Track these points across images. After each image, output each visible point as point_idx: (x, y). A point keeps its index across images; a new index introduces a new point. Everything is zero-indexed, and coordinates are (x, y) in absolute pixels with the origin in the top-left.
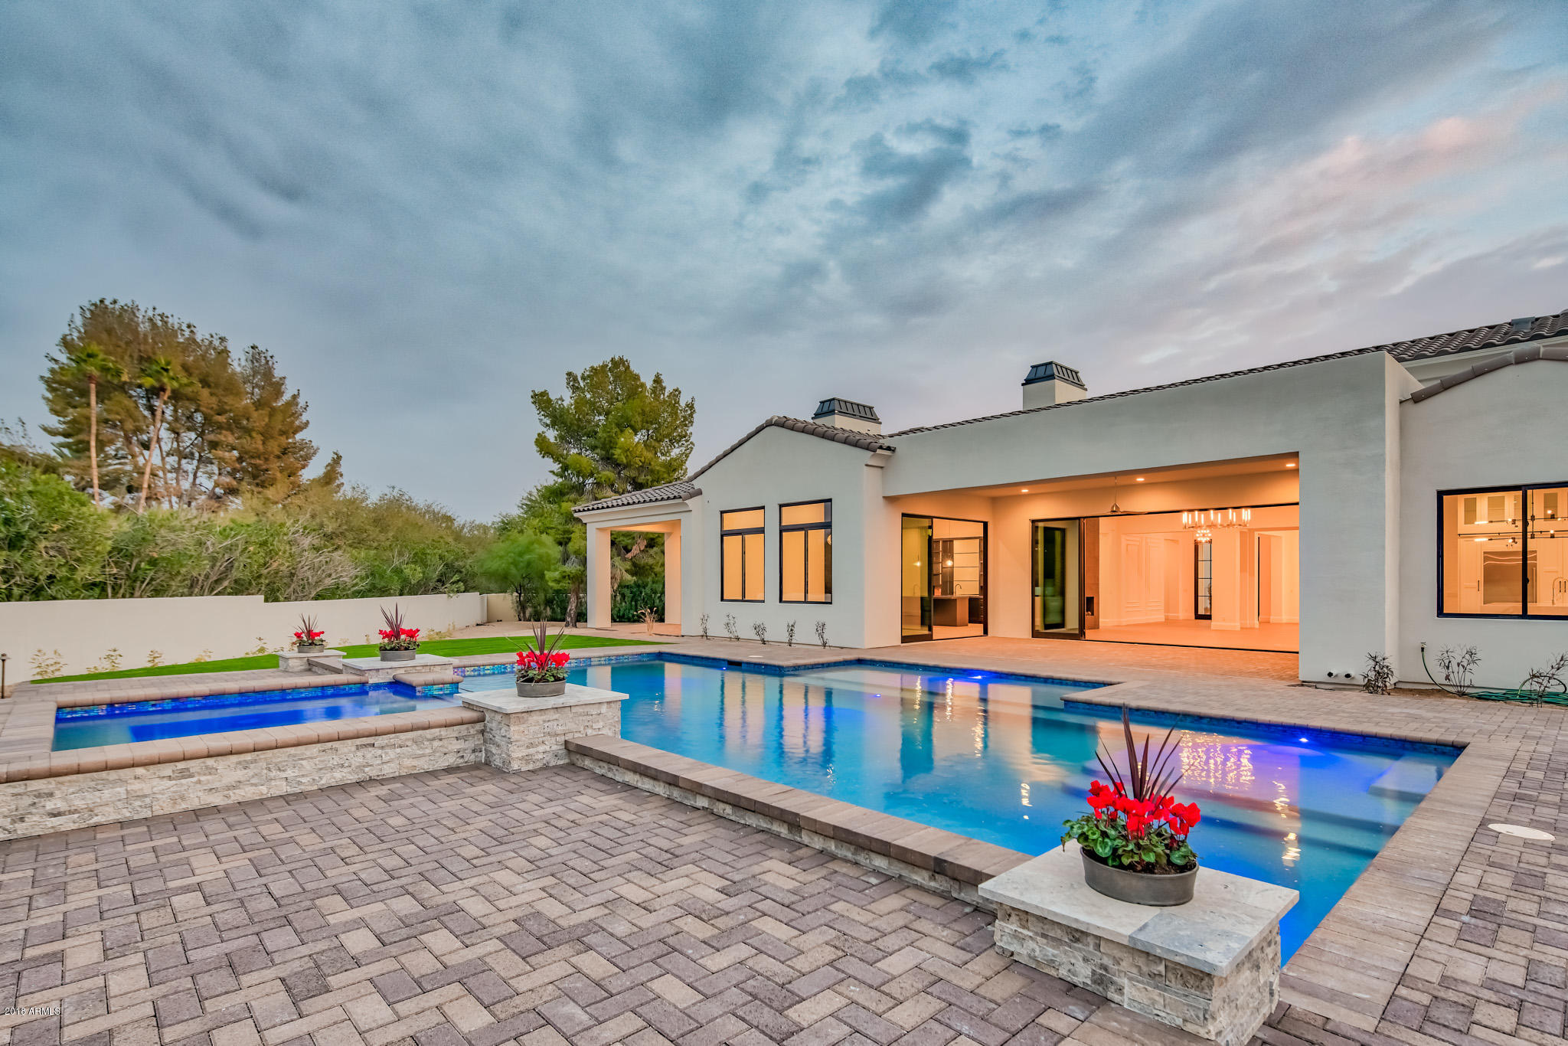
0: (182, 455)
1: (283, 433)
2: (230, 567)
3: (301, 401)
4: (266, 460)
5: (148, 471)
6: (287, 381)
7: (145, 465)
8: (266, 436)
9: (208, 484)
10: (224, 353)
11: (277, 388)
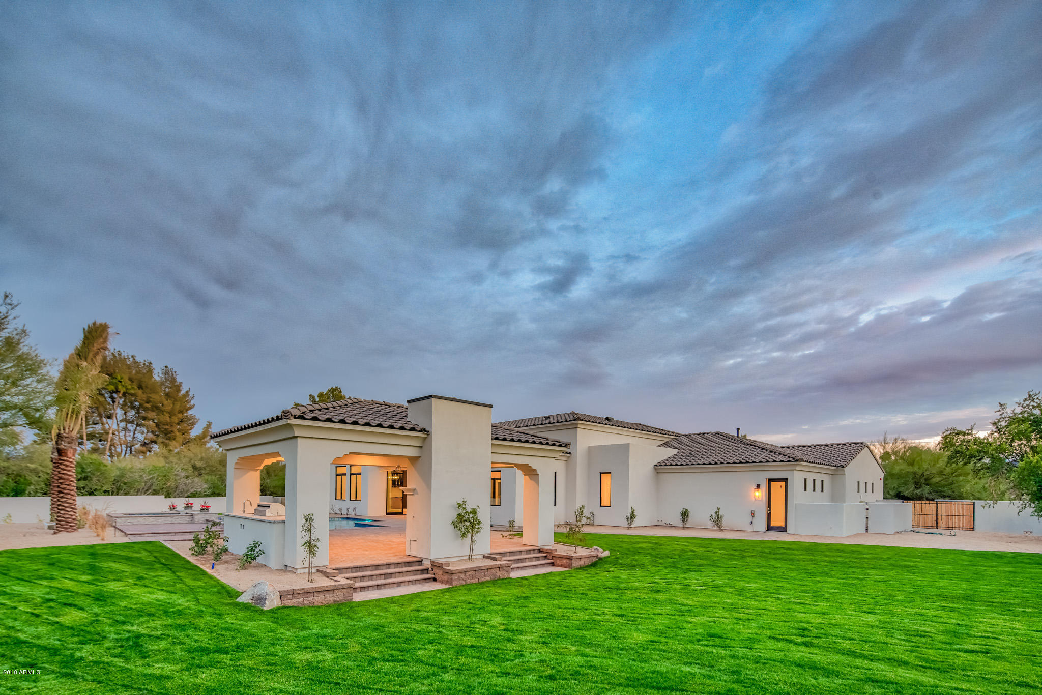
0: (128, 421)
1: (181, 412)
2: (152, 485)
3: (191, 394)
4: (172, 426)
5: (111, 432)
6: (183, 385)
7: (109, 429)
8: (171, 414)
9: (141, 437)
10: (150, 371)
11: (178, 388)
